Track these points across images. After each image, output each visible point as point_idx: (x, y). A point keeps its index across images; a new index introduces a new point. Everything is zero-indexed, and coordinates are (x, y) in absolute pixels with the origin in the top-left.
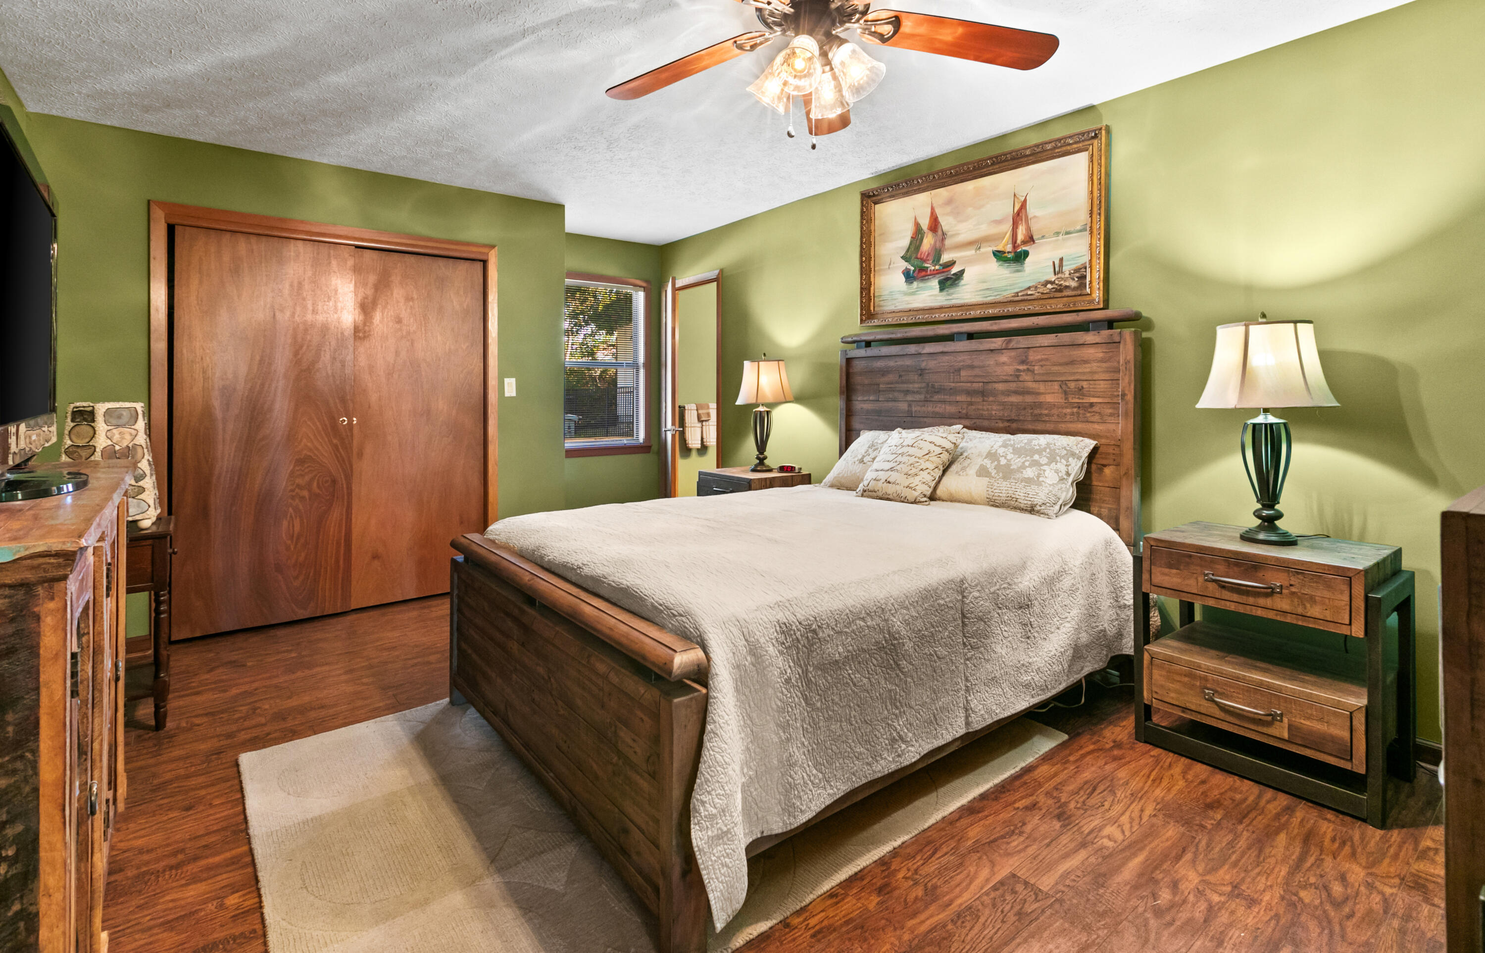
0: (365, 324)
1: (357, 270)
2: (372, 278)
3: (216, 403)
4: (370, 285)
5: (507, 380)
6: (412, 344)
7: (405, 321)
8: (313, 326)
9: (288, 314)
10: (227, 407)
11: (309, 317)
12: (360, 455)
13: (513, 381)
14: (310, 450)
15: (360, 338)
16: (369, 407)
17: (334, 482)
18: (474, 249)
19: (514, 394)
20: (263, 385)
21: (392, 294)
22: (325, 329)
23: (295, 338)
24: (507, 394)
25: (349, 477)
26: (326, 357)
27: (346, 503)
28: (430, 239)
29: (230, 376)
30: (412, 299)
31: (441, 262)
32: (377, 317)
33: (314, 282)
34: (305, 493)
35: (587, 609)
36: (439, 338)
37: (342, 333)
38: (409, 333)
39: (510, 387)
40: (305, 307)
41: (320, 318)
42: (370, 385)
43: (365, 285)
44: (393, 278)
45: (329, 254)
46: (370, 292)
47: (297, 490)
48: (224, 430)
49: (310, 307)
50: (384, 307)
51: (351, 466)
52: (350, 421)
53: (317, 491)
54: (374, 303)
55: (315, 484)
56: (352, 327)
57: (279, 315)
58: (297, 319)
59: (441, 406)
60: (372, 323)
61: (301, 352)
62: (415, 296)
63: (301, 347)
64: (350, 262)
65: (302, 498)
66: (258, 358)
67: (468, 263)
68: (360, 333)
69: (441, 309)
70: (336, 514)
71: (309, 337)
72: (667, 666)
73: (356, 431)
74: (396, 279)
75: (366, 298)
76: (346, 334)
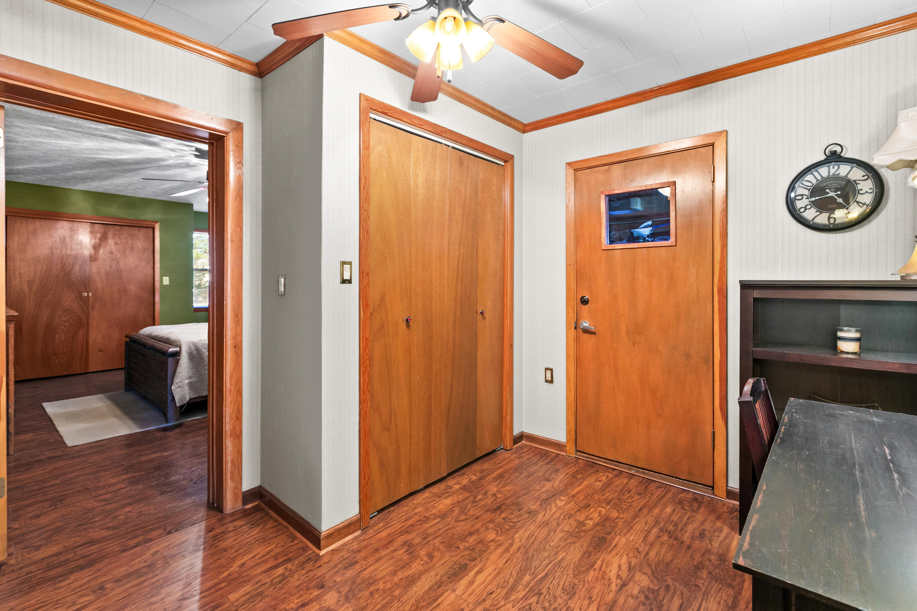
0: (95, 254)
1: (92, 232)
2: (99, 235)
3: (25, 288)
4: (97, 239)
5: (164, 278)
6: (118, 263)
7: (114, 253)
8: (70, 255)
9: (59, 251)
10: (30, 289)
11: (69, 252)
12: (93, 308)
13: (168, 278)
14: (69, 306)
15: (93, 260)
16: (97, 289)
17: (80, 320)
18: (148, 223)
19: (168, 283)
20: (47, 280)
21: (108, 242)
22: (76, 257)
23: (62, 261)
24: (164, 284)
25: (88, 318)
26: (77, 268)
27: (86, 328)
28: (126, 219)
29: (32, 276)
30: (118, 244)
31: (132, 228)
32: (101, 251)
33: (71, 238)
34: (67, 324)
35: (156, 344)
36: (131, 260)
37: (84, 259)
38: (116, 258)
39: (166, 281)
40: (67, 248)
41: (74, 252)
42: (97, 279)
43: (95, 238)
44: (109, 235)
45: (78, 226)
46: (97, 241)
47: (63, 323)
48: (29, 298)
49: (69, 248)
50: (104, 248)
51: (89, 313)
52: (88, 295)
53: (72, 323)
54: (100, 246)
55: (71, 320)
56: (89, 256)
57: (55, 252)
58: (63, 252)
59: (133, 288)
60: (98, 254)
61: (65, 266)
62: (120, 243)
63: (65, 264)
64: (89, 230)
65: (65, 326)
66: (45, 268)
67: (145, 229)
68: (93, 258)
69: (132, 249)
70: (81, 332)
71: (68, 260)
72: (167, 351)
73: (91, 299)
74: (110, 235)
75: (96, 243)
76: (86, 259)
